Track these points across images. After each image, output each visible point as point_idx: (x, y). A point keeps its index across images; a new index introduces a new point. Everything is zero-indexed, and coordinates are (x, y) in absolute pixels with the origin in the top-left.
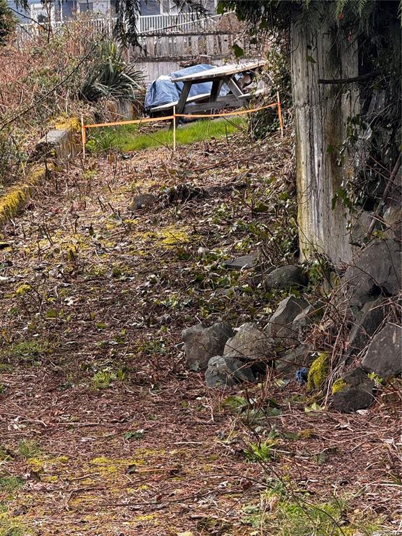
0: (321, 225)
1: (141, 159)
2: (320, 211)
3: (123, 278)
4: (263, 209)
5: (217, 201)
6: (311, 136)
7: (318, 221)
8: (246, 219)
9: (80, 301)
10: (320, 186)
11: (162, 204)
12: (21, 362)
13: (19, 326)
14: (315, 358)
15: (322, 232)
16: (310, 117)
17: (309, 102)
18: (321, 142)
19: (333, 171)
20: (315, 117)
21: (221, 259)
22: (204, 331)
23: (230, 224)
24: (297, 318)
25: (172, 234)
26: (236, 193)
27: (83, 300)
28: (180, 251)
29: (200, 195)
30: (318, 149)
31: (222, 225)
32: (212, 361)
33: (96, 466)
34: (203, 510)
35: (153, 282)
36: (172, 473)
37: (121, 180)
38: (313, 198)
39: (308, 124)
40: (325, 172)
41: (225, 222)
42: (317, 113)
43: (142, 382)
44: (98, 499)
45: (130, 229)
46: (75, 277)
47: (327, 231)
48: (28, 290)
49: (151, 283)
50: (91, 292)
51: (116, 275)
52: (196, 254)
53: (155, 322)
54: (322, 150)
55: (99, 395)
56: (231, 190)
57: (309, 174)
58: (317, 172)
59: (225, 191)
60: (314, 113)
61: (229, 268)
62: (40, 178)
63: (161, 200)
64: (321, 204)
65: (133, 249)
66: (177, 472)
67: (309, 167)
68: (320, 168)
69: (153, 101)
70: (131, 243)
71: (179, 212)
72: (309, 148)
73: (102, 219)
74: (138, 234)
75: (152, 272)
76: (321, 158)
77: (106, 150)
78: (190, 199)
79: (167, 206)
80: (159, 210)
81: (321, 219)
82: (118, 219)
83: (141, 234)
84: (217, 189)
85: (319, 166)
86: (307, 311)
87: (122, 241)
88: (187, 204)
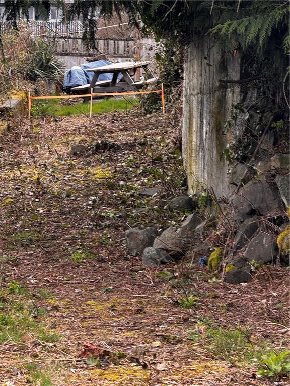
0: (206, 171)
1: (68, 122)
2: (206, 162)
3: (73, 198)
4: (159, 159)
5: (126, 152)
6: (201, 114)
7: (204, 169)
8: (148, 165)
9: (48, 211)
10: (207, 146)
11: (90, 152)
12: (22, 245)
13: (13, 223)
14: (213, 251)
15: (206, 176)
16: (202, 102)
17: (201, 92)
18: (209, 118)
19: (217, 137)
20: (205, 102)
21: (136, 189)
22: (140, 232)
23: (138, 168)
24: (198, 227)
25: (100, 172)
26: (139, 148)
27: (49, 210)
28: (109, 183)
29: (115, 148)
30: (206, 123)
31: (133, 168)
32: (146, 250)
33: (90, 305)
34: (163, 331)
35: (94, 201)
36: (138, 311)
37: (59, 135)
38: (201, 153)
39: (200, 107)
40: (211, 138)
41: (134, 166)
42: (207, 100)
43: (102, 260)
44: (97, 323)
45: (72, 167)
46: (42, 195)
47: (210, 175)
48: (12, 202)
49: (93, 202)
50: (54, 205)
51: (68, 196)
52: (119, 186)
53: (100, 226)
54: (209, 124)
55: (78, 267)
56: (136, 146)
57: (199, 138)
58: (205, 137)
59: (132, 146)
60: (205, 99)
61: (142, 195)
62: (4, 130)
63: (90, 150)
64: (206, 158)
65: (76, 180)
66: (141, 310)
67: (199, 134)
68: (207, 135)
69: (69, 83)
70: (73, 176)
71: (103, 158)
72: (199, 122)
73: (51, 160)
74: (78, 171)
75: (92, 195)
76: (208, 129)
77: (43, 114)
78: (109, 150)
79: (93, 154)
80: (88, 156)
81: (206, 167)
82: (62, 160)
83: (80, 171)
84: (126, 144)
85: (206, 133)
86: (205, 223)
87: (68, 175)
88: (107, 153)
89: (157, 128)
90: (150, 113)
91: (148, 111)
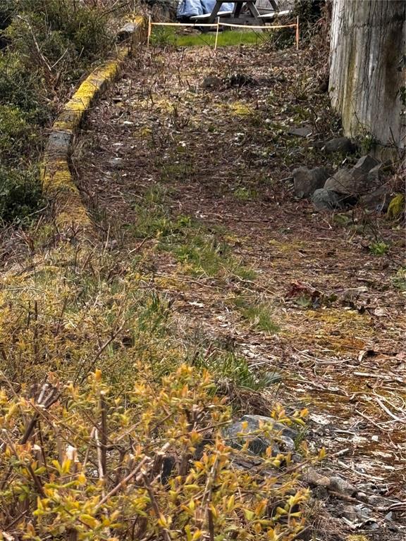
0: (369, 112)
1: (191, 53)
2: (370, 102)
3: (216, 133)
4: (304, 98)
5: (265, 88)
6: (367, 49)
7: (367, 109)
8: (292, 103)
9: (191, 145)
10: (372, 84)
11: (225, 86)
14: (393, 197)
15: (369, 117)
16: (369, 35)
17: (369, 24)
18: (377, 52)
19: (387, 74)
20: (374, 35)
21: (284, 128)
22: (309, 171)
23: (281, 106)
24: (372, 171)
25: (240, 108)
26: (279, 85)
27: (192, 144)
28: (253, 120)
29: (252, 83)
30: (373, 58)
31: (275, 105)
32: (317, 192)
33: (273, 245)
35: (241, 138)
36: (329, 255)
37: (185, 66)
38: (363, 92)
39: (365, 40)
40: (378, 75)
41: (277, 104)
42: (376, 32)
43: (268, 200)
44: (287, 263)
45: (208, 101)
46: (182, 128)
47: (375, 117)
48: (150, 133)
49: (239, 138)
50: (197, 140)
51: (211, 130)
52: (264, 123)
53: (253, 164)
54: (377, 59)
55: (245, 205)
56: (274, 82)
57: (362, 75)
58: (370, 74)
59: (270, 82)
60: (373, 32)
61: (291, 135)
62: (125, 56)
63: (224, 83)
64: (371, 97)
65: (215, 114)
67: (362, 70)
68: (374, 72)
69: (184, 11)
70: (211, 110)
71: (240, 93)
72: (364, 57)
73: (183, 91)
74: (214, 105)
75: (237, 131)
76: (375, 65)
77: (163, 43)
78: (246, 84)
79: (228, 88)
80: (223, 90)
81: (370, 108)
82: (195, 92)
83: (217, 105)
84: (263, 80)
85: (373, 70)
86: (379, 167)
87: (205, 108)
88: (243, 88)
89: (292, 65)
90: (282, 48)
91: (278, 47)
